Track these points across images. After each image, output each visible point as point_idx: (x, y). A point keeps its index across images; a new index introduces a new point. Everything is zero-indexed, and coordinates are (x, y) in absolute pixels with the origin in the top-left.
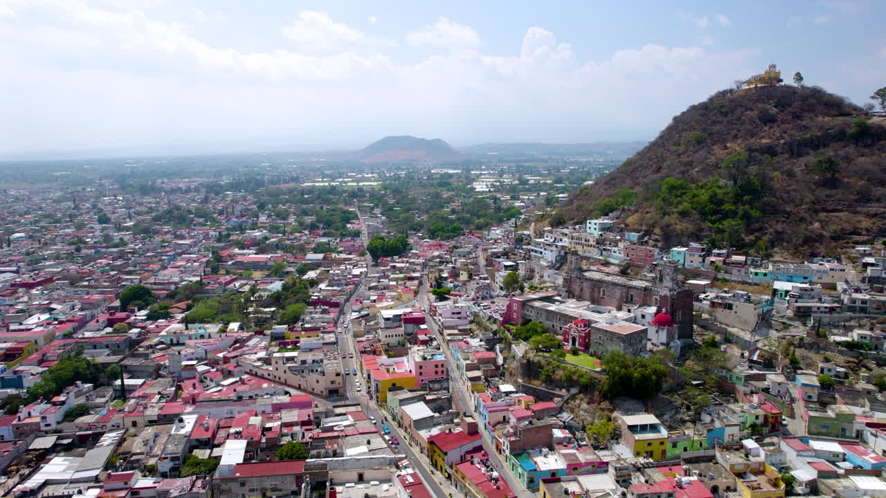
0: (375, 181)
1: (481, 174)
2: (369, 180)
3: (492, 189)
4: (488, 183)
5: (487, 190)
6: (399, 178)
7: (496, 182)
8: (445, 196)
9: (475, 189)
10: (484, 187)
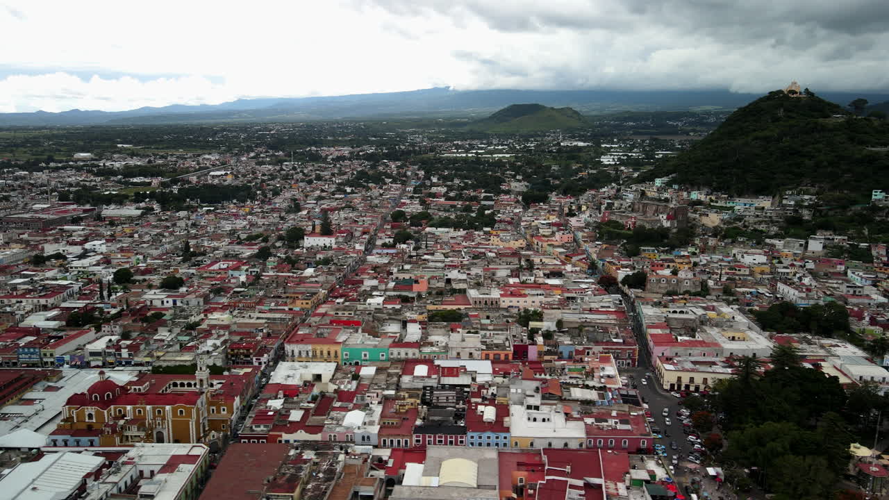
0: (507, 153)
1: (612, 148)
2: (500, 152)
3: (618, 163)
4: (616, 157)
5: (613, 163)
6: (529, 151)
7: (624, 155)
8: (574, 168)
9: (602, 162)
10: (611, 160)
